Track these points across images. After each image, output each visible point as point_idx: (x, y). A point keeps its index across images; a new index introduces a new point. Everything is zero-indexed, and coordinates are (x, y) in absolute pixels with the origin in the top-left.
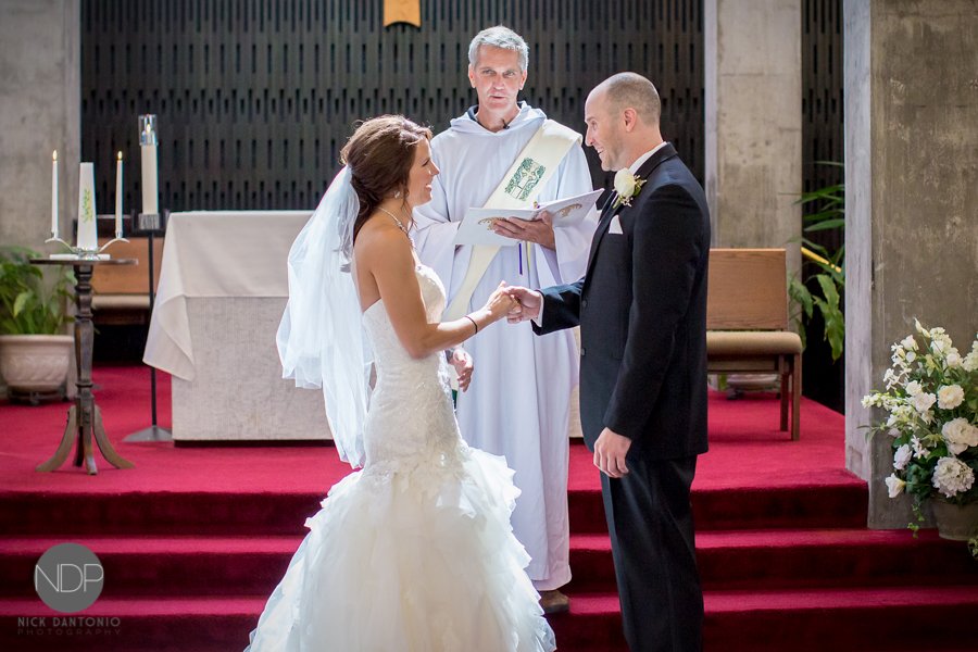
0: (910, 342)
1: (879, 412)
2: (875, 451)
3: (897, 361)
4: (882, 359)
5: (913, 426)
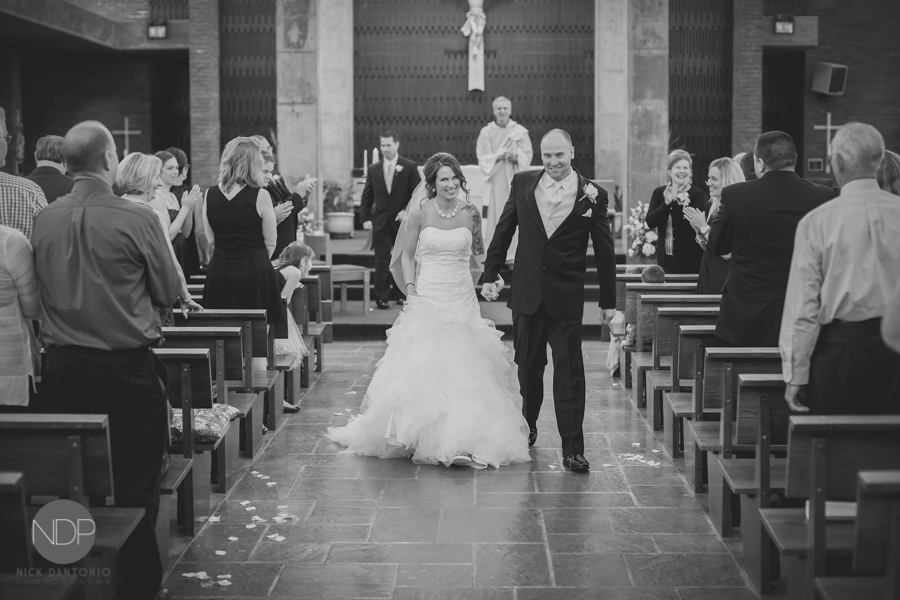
3: (634, 214)
5: (637, 234)
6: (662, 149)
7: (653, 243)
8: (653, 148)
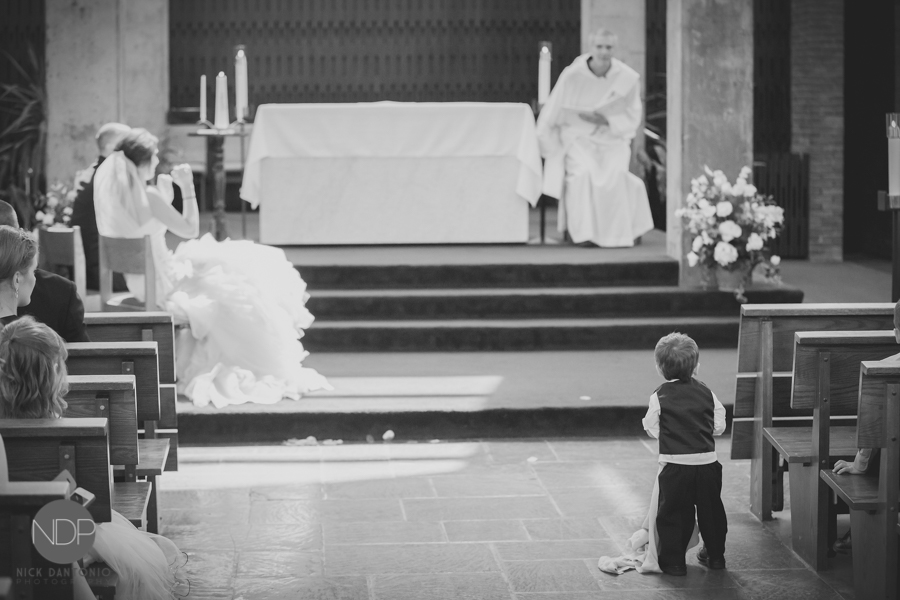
0: (703, 179)
1: (685, 220)
2: (683, 242)
3: (695, 190)
4: (686, 189)
5: (703, 226)
6: (743, 73)
7: (734, 242)
8: (726, 72)
